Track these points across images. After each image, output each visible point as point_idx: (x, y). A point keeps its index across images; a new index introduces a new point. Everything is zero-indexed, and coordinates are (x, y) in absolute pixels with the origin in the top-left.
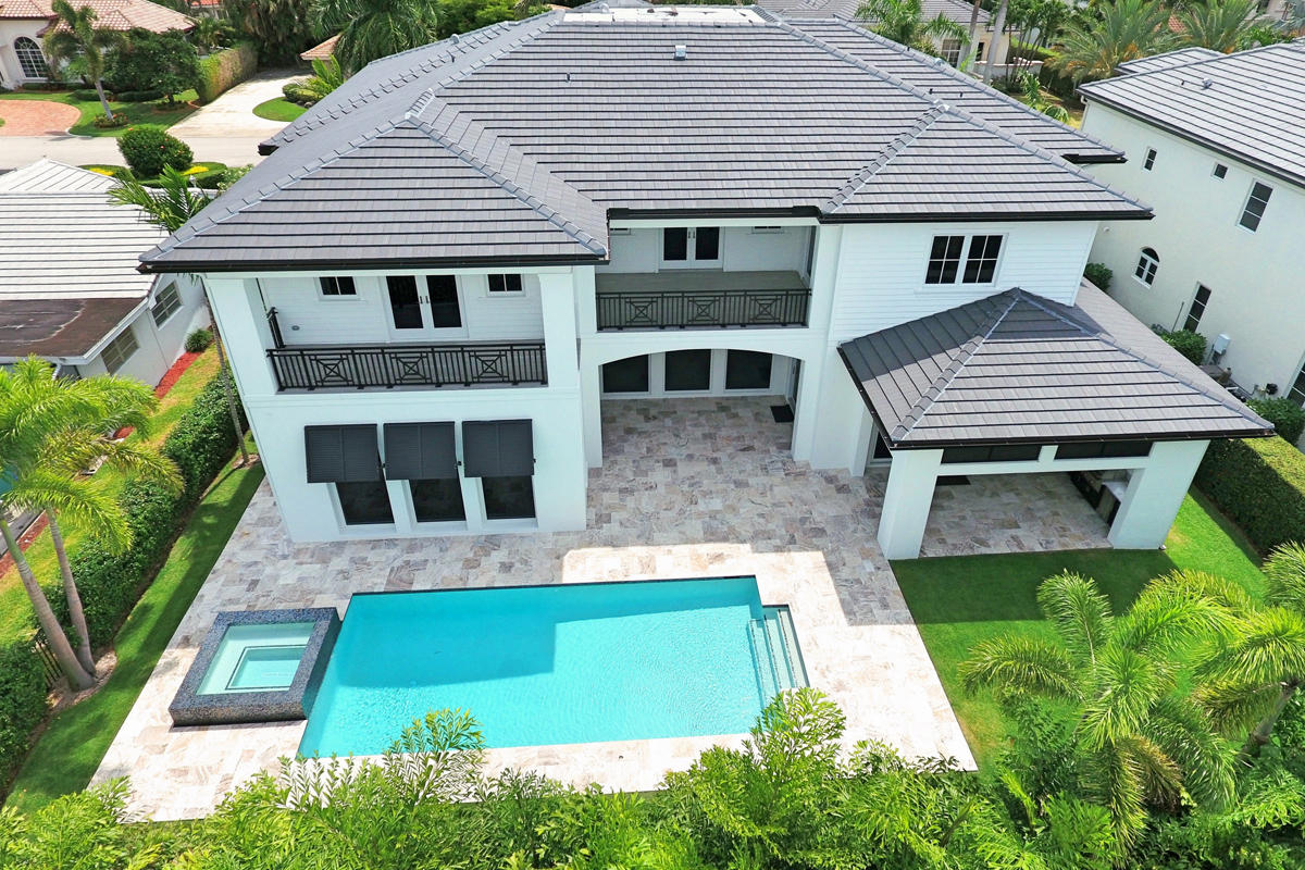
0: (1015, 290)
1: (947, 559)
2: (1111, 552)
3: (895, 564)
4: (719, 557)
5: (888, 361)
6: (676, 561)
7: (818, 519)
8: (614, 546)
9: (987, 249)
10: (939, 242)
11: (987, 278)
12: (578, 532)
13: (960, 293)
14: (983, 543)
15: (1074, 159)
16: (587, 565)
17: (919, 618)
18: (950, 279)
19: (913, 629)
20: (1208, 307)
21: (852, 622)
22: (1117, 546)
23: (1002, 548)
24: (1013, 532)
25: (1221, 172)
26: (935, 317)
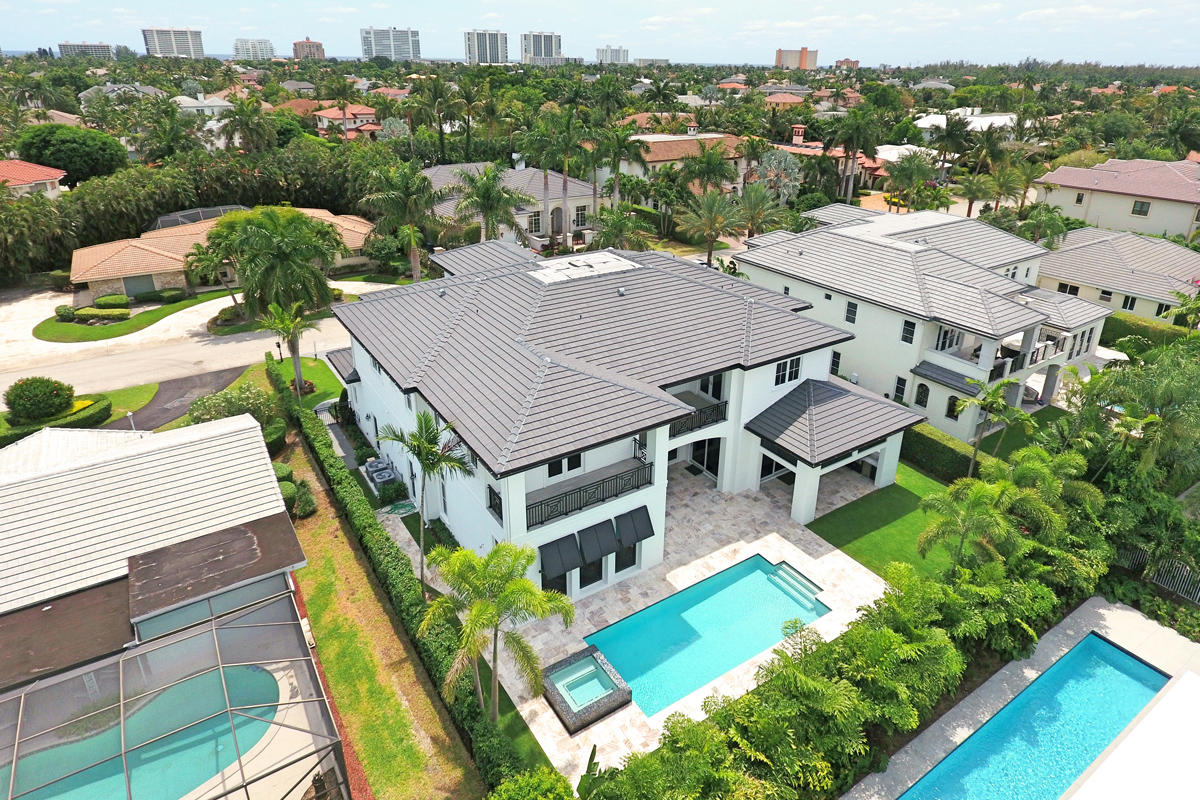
0: (808, 379)
1: (824, 516)
2: (879, 490)
3: (807, 526)
4: (735, 551)
5: (780, 428)
6: (720, 560)
7: (760, 517)
8: (685, 564)
9: (796, 364)
10: (779, 365)
11: (796, 377)
12: (660, 565)
13: (789, 386)
14: (832, 504)
15: (796, 310)
16: (682, 578)
17: (838, 545)
18: (783, 381)
19: (838, 551)
20: (841, 361)
21: (816, 558)
22: (881, 487)
23: (842, 504)
24: (839, 495)
25: (828, 297)
26: (780, 400)
